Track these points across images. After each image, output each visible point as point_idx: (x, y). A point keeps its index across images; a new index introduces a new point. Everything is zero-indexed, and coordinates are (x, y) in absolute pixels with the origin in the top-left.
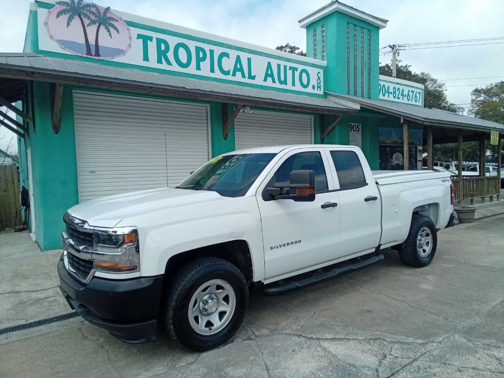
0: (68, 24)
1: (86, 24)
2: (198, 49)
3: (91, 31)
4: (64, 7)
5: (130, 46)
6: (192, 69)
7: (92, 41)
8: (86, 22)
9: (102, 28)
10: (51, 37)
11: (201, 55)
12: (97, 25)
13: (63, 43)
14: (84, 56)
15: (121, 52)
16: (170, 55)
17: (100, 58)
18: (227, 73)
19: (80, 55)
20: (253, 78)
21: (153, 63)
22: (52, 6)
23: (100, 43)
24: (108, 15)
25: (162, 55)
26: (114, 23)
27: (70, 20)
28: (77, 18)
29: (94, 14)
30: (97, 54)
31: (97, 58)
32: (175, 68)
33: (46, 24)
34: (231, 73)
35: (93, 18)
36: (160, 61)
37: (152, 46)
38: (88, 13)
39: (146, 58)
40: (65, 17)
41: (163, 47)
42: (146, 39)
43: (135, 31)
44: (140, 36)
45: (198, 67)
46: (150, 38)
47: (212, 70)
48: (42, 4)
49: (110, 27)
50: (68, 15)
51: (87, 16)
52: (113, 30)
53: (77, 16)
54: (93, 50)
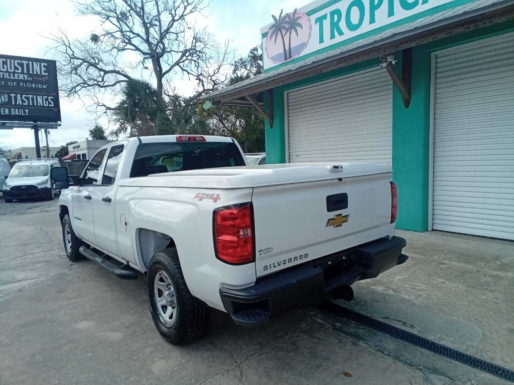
0: (276, 41)
1: (284, 35)
3: (286, 38)
4: (273, 29)
5: (310, 35)
6: (366, 27)
7: (287, 48)
8: (284, 32)
9: (293, 32)
10: (269, 57)
11: (376, 1)
12: (290, 30)
13: (274, 59)
14: (284, 62)
15: (303, 46)
16: (343, 25)
17: (292, 59)
18: (416, 3)
19: (281, 63)
21: (328, 42)
22: (268, 32)
23: (292, 46)
24: (296, 16)
25: (335, 26)
27: (276, 38)
28: (279, 34)
30: (290, 57)
31: (289, 60)
32: (348, 34)
33: (266, 49)
35: (287, 26)
36: (332, 37)
37: (327, 23)
38: (284, 25)
39: (321, 40)
40: (274, 36)
41: (336, 18)
42: (320, 20)
43: (314, 17)
44: (317, 20)
45: (372, 20)
46: (325, 17)
47: (391, 13)
48: (264, 35)
49: (297, 27)
50: (275, 34)
51: (284, 28)
52: (298, 29)
53: (279, 32)
54: (288, 54)
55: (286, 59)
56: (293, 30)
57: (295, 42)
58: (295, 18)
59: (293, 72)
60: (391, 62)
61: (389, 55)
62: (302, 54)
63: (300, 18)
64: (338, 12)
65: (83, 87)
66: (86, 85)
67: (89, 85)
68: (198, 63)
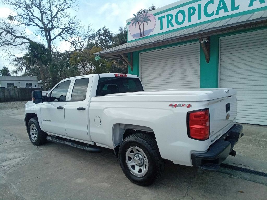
0: (135, 27)
1: (140, 24)
2: (189, 9)
3: (142, 26)
4: (134, 21)
5: (155, 26)
6: (186, 24)
7: (142, 31)
8: (140, 23)
9: (145, 23)
10: (131, 35)
11: (192, 11)
12: (143, 22)
13: (134, 36)
14: (140, 38)
15: (151, 30)
16: (173, 21)
17: (145, 36)
18: (212, 14)
19: (138, 38)
20: (237, 8)
21: (165, 29)
22: (131, 22)
23: (145, 30)
25: (169, 22)
26: (149, 18)
27: (135, 25)
28: (137, 23)
29: (142, 18)
30: (144, 35)
31: (143, 37)
32: (176, 26)
33: (129, 30)
34: (215, 13)
35: (142, 20)
36: (168, 27)
37: (165, 20)
38: (140, 19)
39: (162, 28)
40: (134, 25)
41: (170, 18)
42: (161, 18)
43: (157, 17)
44: (159, 18)
45: (189, 21)
46: (164, 17)
47: (199, 18)
48: (128, 24)
49: (148, 21)
50: (135, 24)
51: (140, 21)
52: (149, 22)
53: (137, 22)
54: (142, 34)
55: (141, 36)
56: (145, 22)
57: (147, 28)
58: (147, 16)
59: (152, 43)
60: (205, 41)
61: (204, 38)
62: (151, 34)
63: (150, 16)
64: (171, 15)
65: (2, 45)
66: (4, 44)
67: (6, 44)
68: (72, 35)
